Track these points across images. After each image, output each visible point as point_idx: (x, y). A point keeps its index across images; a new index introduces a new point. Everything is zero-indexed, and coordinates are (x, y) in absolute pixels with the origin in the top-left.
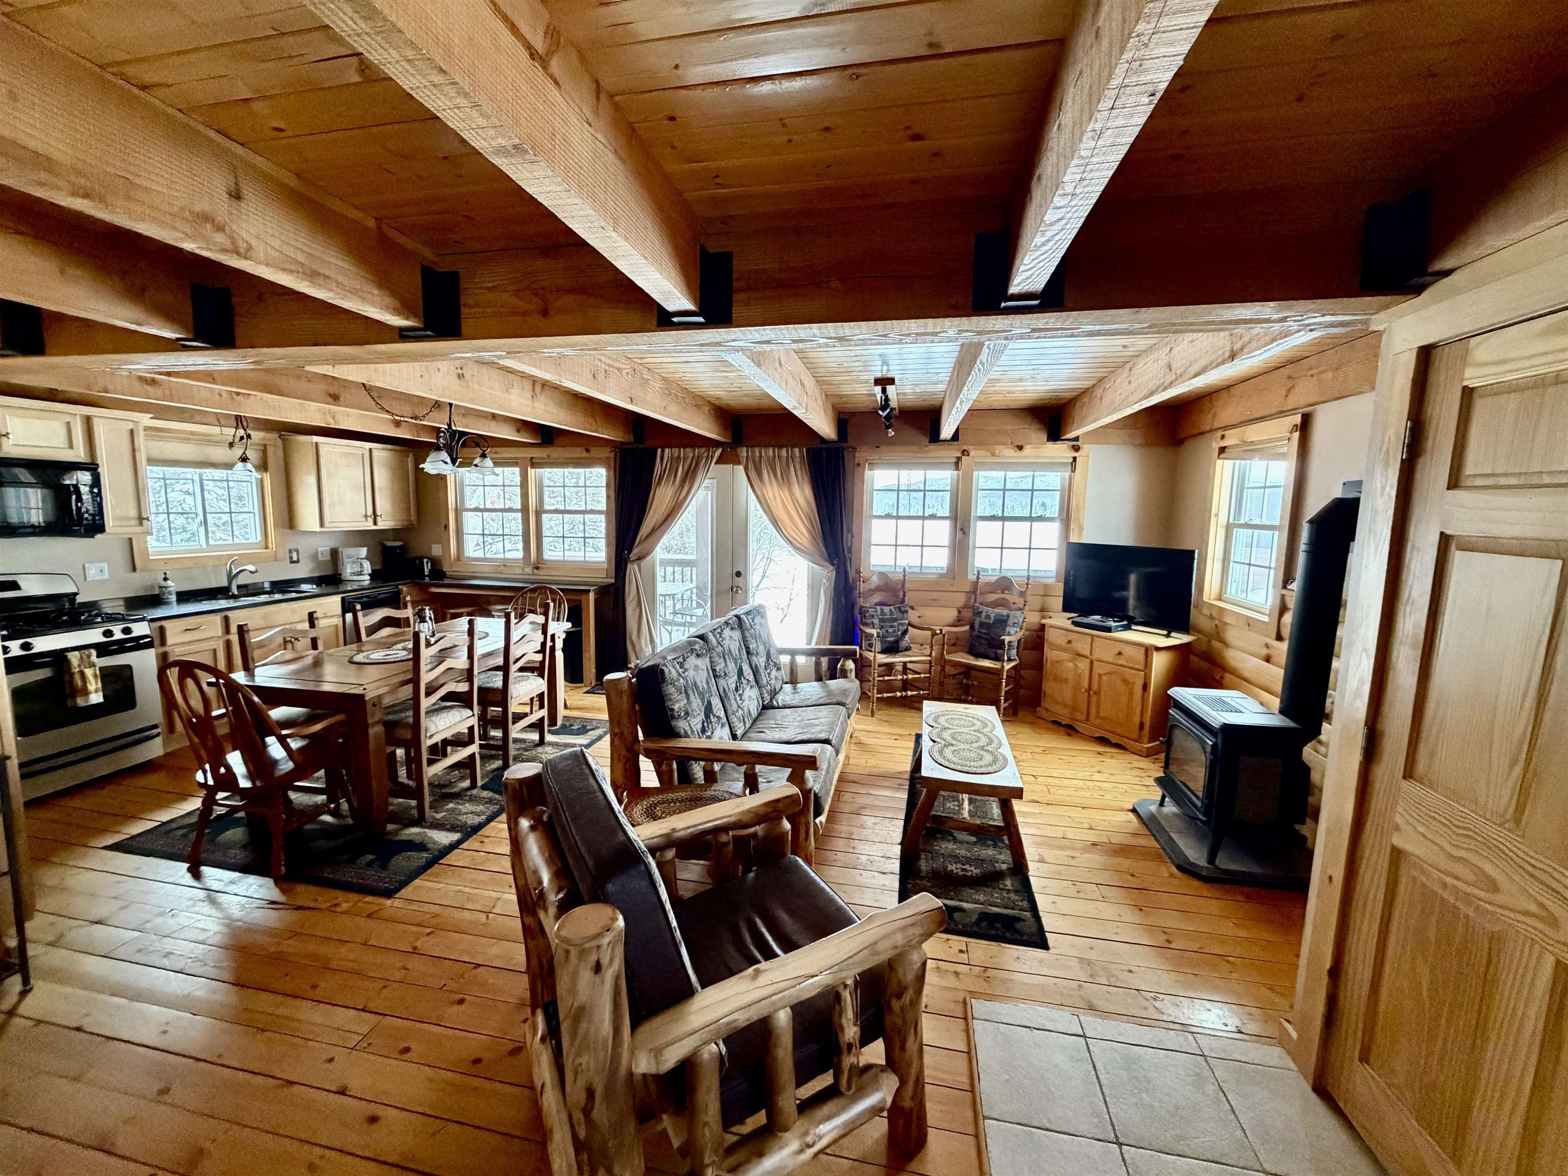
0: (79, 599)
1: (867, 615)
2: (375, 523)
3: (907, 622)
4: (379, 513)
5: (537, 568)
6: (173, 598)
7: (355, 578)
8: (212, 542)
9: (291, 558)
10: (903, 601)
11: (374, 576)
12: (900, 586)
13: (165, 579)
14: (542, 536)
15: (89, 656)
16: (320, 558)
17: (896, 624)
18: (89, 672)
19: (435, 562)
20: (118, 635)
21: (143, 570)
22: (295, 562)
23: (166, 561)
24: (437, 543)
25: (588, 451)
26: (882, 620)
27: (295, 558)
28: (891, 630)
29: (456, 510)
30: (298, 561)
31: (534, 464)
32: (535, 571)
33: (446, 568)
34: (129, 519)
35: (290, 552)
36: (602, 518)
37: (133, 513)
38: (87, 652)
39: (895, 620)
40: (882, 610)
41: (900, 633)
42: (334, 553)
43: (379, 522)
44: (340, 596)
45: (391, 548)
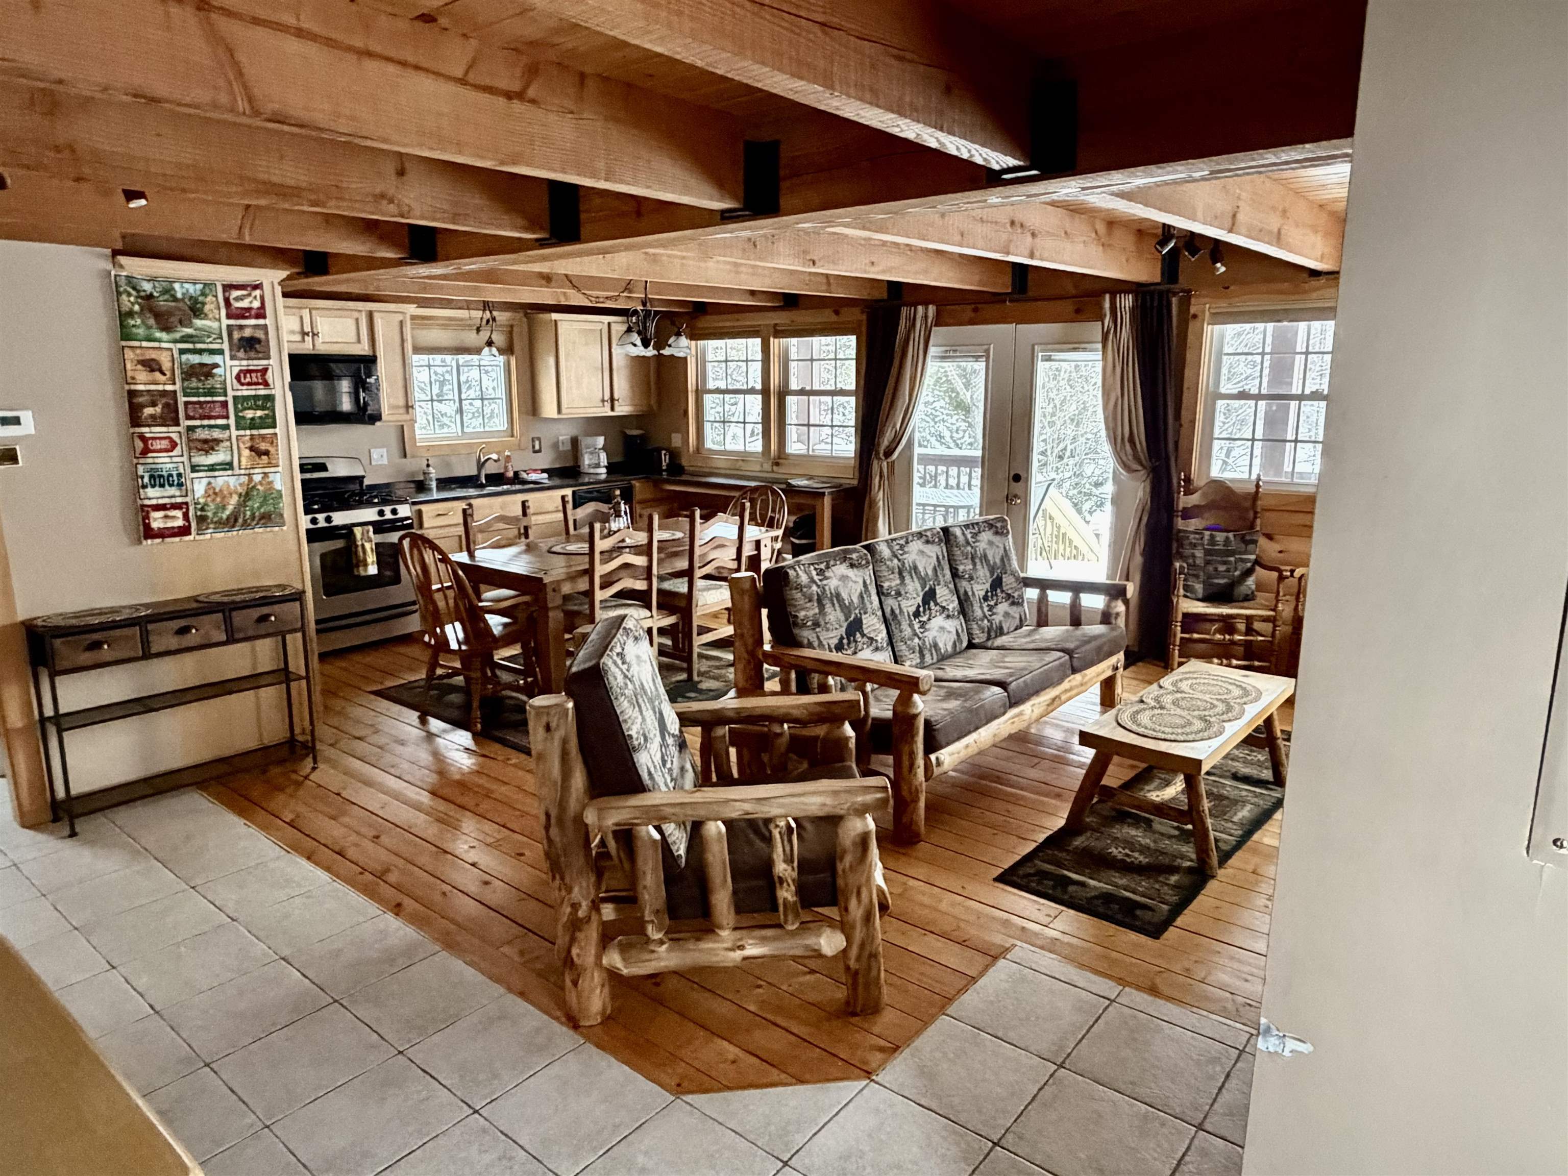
0: (367, 482)
1: (1186, 542)
2: (612, 409)
3: (1253, 557)
4: (616, 397)
5: (777, 464)
6: (434, 484)
7: (592, 471)
8: (466, 430)
9: (534, 447)
10: (1252, 526)
11: (610, 468)
12: (1248, 504)
13: (428, 466)
14: (785, 424)
15: (368, 532)
16: (561, 448)
17: (1232, 559)
18: (368, 546)
19: (674, 455)
20: (389, 516)
21: (413, 457)
22: (537, 451)
23: (428, 448)
24: (677, 431)
25: (837, 313)
26: (1208, 552)
27: (537, 447)
28: (1222, 568)
30: (539, 451)
31: (779, 333)
32: (775, 468)
33: (684, 462)
34: (398, 407)
35: (533, 440)
36: (852, 400)
37: (402, 402)
38: (366, 528)
39: (1232, 553)
40: (1212, 537)
41: (1237, 573)
42: (575, 442)
43: (617, 408)
44: (571, 490)
45: (631, 438)
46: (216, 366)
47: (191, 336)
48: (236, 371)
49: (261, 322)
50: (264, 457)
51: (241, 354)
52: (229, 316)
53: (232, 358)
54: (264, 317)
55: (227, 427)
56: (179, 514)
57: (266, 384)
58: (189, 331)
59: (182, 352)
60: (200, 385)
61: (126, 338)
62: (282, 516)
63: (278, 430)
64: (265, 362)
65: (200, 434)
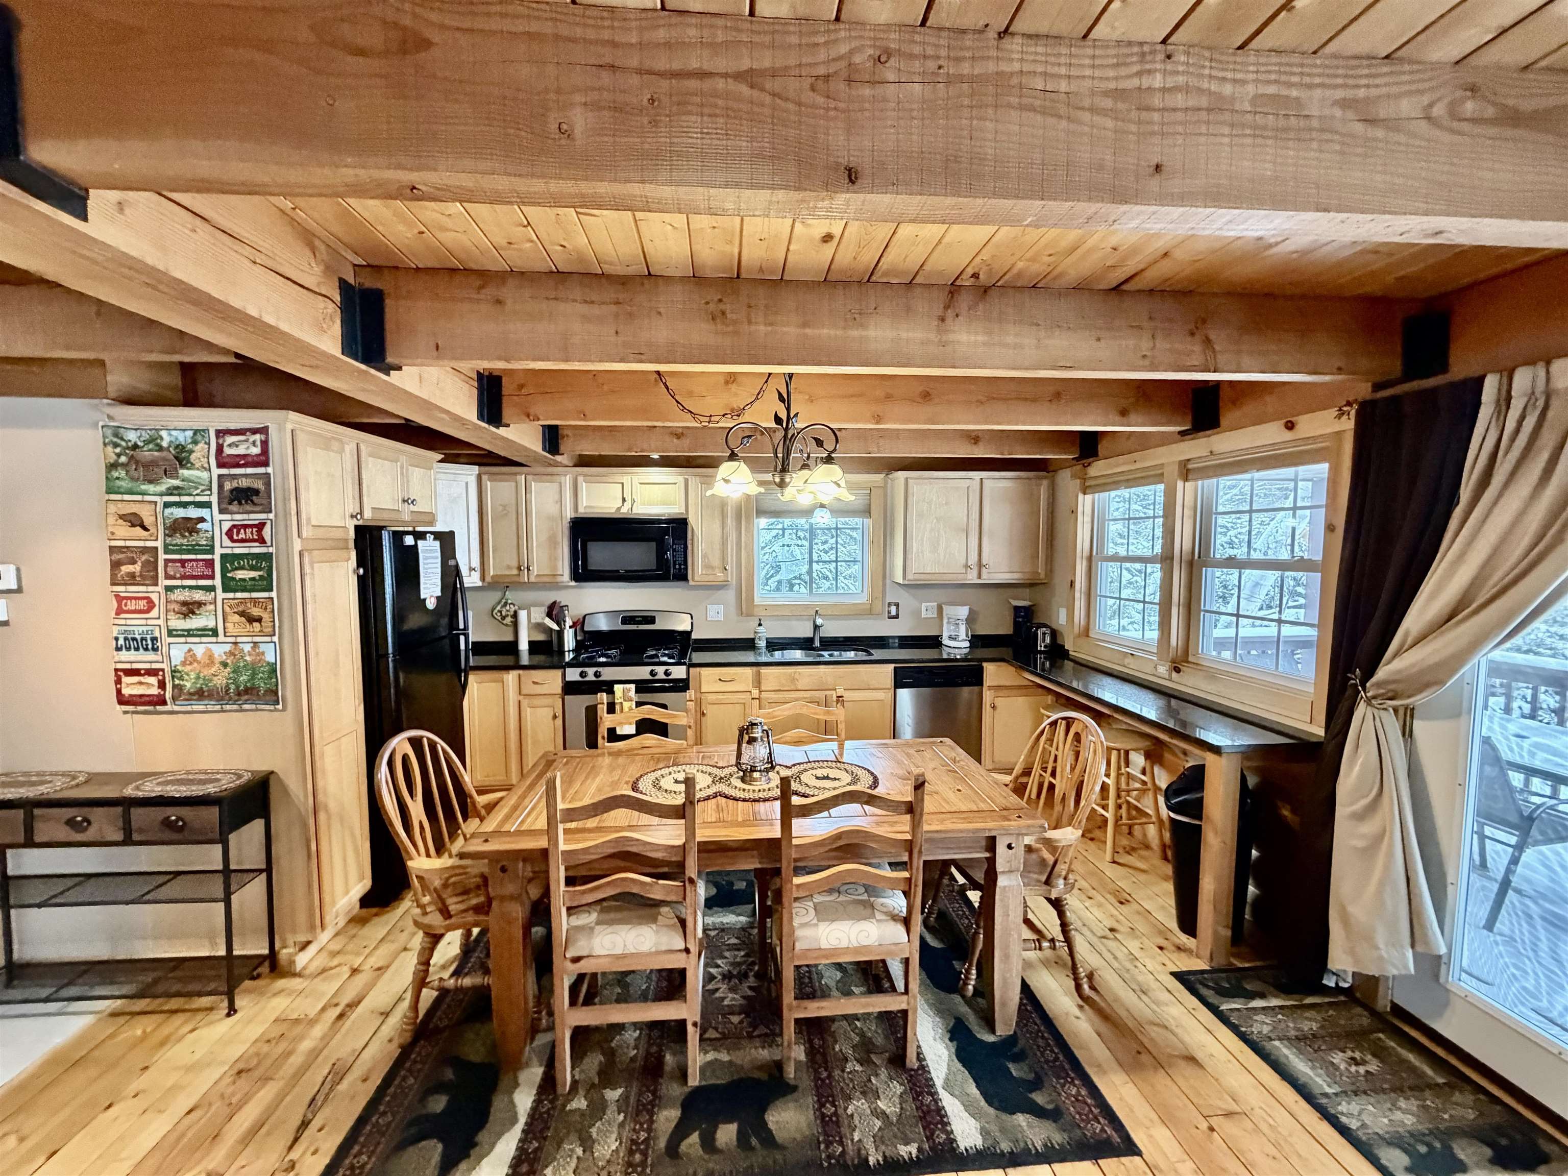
0: (695, 636)
2: (979, 577)
4: (984, 562)
5: (1177, 670)
6: (762, 644)
7: (951, 643)
9: (889, 612)
13: (760, 625)
15: (629, 690)
16: (924, 615)
18: (627, 705)
19: (1054, 634)
20: (661, 676)
22: (893, 617)
24: (1064, 606)
25: (1290, 426)
27: (894, 613)
29: (1090, 558)
30: (896, 617)
31: (1186, 472)
32: (1174, 674)
33: (1068, 645)
34: (713, 568)
35: (889, 604)
37: (718, 562)
38: (627, 686)
42: (940, 609)
43: (985, 575)
44: (892, 666)
45: (1017, 609)
46: (202, 520)
47: (177, 488)
48: (226, 526)
49: (261, 470)
50: (256, 624)
51: (234, 507)
52: (220, 465)
53: (221, 511)
54: (266, 464)
55: (212, 589)
56: (153, 680)
57: (262, 541)
58: (176, 482)
59: (167, 505)
60: (185, 541)
61: (109, 491)
62: (276, 693)
63: (274, 594)
64: (263, 516)
65: (181, 595)
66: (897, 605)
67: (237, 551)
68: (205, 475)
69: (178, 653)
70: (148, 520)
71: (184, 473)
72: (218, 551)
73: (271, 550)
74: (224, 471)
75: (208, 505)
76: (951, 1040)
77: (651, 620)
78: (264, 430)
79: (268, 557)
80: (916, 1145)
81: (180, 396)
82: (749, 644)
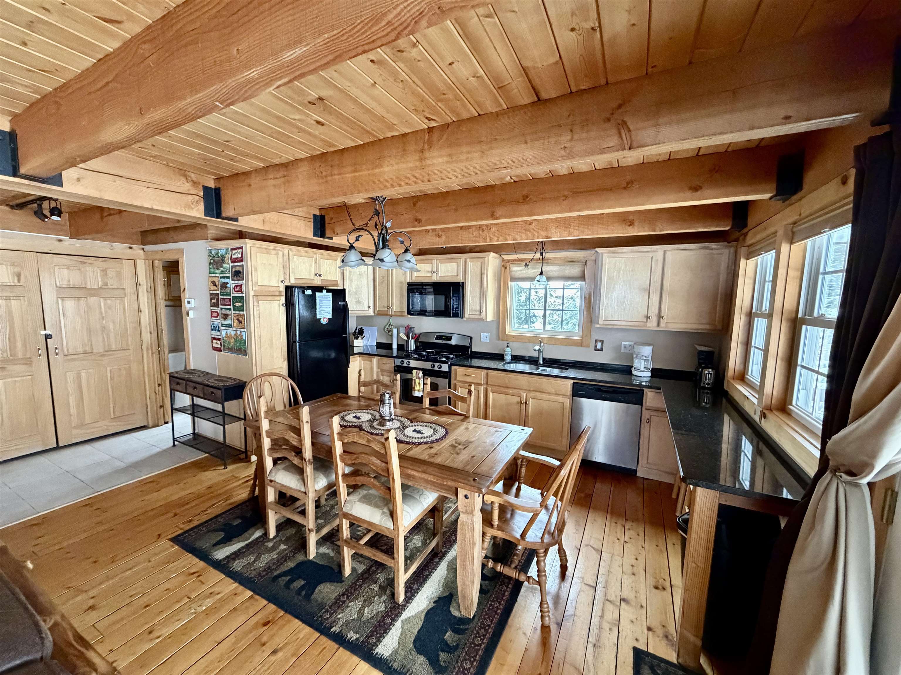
0: (472, 350)
2: (658, 325)
5: (765, 415)
9: (596, 346)
13: (508, 347)
15: (419, 374)
16: (623, 350)
18: (417, 381)
20: (436, 368)
21: (503, 340)
22: (598, 350)
27: (599, 347)
29: (749, 315)
30: (601, 350)
34: (475, 311)
35: (596, 341)
37: (478, 308)
38: (418, 371)
42: (633, 348)
43: (662, 325)
44: (572, 381)
45: (700, 352)
46: (227, 283)
47: (223, 271)
48: (234, 285)
49: (241, 264)
50: (241, 324)
51: (235, 278)
52: (232, 262)
53: (233, 280)
54: (242, 261)
55: (230, 309)
56: (219, 342)
57: (241, 291)
58: (222, 269)
59: (221, 278)
60: (225, 291)
61: (210, 273)
62: (246, 351)
63: (245, 313)
64: (241, 282)
65: (224, 312)
66: (602, 342)
67: (237, 295)
68: (228, 266)
69: (224, 333)
70: (217, 283)
71: (224, 265)
72: (232, 295)
73: (244, 295)
74: (232, 264)
75: (228, 277)
76: (434, 602)
77: (449, 338)
78: (241, 248)
79: (242, 298)
80: (358, 636)
81: (238, 236)
82: (500, 357)
